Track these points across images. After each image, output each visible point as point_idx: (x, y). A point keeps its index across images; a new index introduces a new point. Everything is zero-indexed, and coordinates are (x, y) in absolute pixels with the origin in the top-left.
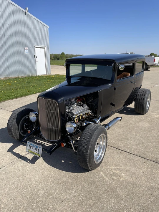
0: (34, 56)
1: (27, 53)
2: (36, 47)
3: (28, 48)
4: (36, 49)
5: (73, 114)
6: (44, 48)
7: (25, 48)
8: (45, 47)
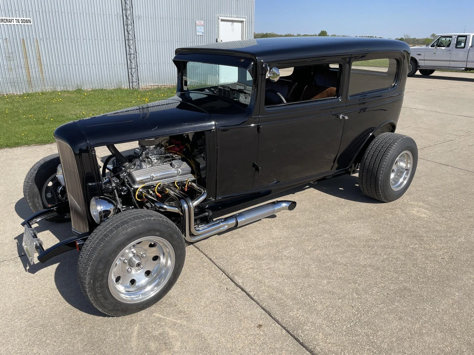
0: (217, 39)
1: (201, 34)
2: (222, 20)
3: (202, 22)
4: (221, 23)
5: (134, 182)
6: (242, 22)
7: (197, 22)
8: (244, 20)
